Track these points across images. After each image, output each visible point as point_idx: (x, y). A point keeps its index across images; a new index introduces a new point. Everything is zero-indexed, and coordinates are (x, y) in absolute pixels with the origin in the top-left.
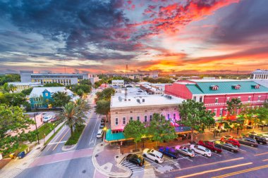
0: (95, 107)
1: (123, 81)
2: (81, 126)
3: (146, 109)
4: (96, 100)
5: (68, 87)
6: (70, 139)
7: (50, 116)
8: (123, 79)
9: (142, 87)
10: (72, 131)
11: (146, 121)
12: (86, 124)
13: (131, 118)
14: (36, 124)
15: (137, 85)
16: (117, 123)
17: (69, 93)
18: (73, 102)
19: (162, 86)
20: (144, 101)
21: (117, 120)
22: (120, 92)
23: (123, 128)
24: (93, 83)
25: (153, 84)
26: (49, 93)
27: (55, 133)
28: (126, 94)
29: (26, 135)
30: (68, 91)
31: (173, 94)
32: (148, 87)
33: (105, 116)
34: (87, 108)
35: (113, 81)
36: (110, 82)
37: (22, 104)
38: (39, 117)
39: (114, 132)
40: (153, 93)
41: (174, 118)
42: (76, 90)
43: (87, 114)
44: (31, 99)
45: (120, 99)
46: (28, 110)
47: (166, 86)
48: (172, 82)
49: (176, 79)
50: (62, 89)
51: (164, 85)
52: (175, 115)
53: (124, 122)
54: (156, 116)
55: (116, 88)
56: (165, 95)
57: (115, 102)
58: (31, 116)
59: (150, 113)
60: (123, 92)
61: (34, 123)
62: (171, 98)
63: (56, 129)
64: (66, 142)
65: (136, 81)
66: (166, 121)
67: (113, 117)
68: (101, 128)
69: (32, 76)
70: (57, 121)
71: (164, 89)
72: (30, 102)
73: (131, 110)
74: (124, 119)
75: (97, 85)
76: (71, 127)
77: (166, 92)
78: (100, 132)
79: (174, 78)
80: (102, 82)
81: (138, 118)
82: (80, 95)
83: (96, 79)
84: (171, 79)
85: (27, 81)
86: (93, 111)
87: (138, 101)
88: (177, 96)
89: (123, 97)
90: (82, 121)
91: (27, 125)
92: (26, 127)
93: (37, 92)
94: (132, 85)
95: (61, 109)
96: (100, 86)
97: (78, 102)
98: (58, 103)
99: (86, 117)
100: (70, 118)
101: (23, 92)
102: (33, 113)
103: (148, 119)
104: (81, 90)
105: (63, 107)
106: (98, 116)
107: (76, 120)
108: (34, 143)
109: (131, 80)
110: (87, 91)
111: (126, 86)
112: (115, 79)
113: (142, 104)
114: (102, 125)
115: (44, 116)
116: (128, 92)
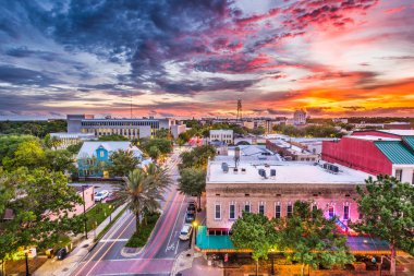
0: (179, 180)
1: (230, 132)
2: (154, 214)
3: (280, 191)
4: (180, 166)
5: (135, 142)
6: (135, 236)
7: (106, 191)
8: (230, 128)
9: (269, 145)
10: (138, 222)
11: (278, 215)
12: (162, 212)
13: (247, 208)
14: (83, 203)
15: (259, 141)
16: (218, 215)
17: (137, 152)
18: (142, 169)
19: (316, 144)
20: (273, 173)
21: (218, 208)
22: (226, 154)
23: (229, 226)
24: (176, 136)
25: (293, 139)
26: (105, 151)
27: (112, 223)
28: (237, 159)
29: (70, 220)
30: (135, 148)
31: (342, 162)
32: (284, 145)
33: (196, 199)
34: (165, 182)
35: (213, 132)
36: (207, 134)
37: (66, 168)
38: (89, 191)
39: (212, 232)
40: (294, 158)
41: (346, 216)
42: (146, 147)
43: (164, 192)
44: (80, 161)
45: (225, 168)
46: (75, 179)
47: (324, 144)
48: (341, 135)
49: (349, 129)
50: (125, 146)
51: (319, 141)
52: (346, 208)
53: (232, 215)
54: (302, 208)
55: (218, 146)
56: (323, 162)
57: (215, 173)
58: (78, 189)
59: (287, 201)
60: (232, 153)
61: (81, 202)
62: (336, 170)
63: (114, 215)
64: (127, 240)
65: (258, 132)
66: (324, 221)
67: (210, 202)
68: (187, 222)
69: (83, 124)
70: (116, 201)
71: (319, 150)
72: (77, 166)
73: (247, 190)
74: (232, 208)
75: (184, 138)
76: (137, 215)
77: (324, 156)
78: (185, 229)
79: (343, 126)
80: (191, 134)
81: (262, 207)
82: (154, 156)
83: (183, 129)
84: (338, 128)
85: (76, 131)
86: (174, 186)
87: (262, 173)
88: (354, 165)
89: (231, 164)
90: (155, 205)
91: (72, 203)
92: (70, 207)
93: (89, 150)
94: (250, 141)
95: (123, 181)
96: (187, 140)
97: (151, 170)
98: (120, 169)
99: (162, 199)
100: (136, 198)
101: (69, 148)
102: (80, 185)
103: (283, 214)
104: (155, 148)
105: (125, 178)
106: (184, 197)
107: (145, 201)
108: (79, 235)
109: (248, 131)
110: (166, 149)
111: (237, 141)
112: (216, 127)
113: (270, 181)
114: (189, 215)
115: (96, 190)
116: (241, 153)
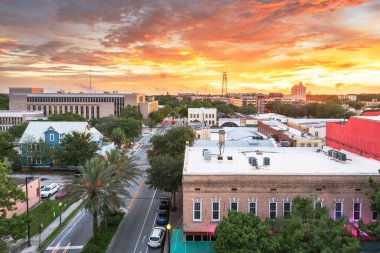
0: (148, 171)
1: (213, 111)
2: (116, 214)
3: (276, 184)
4: (150, 154)
5: (93, 124)
6: (91, 241)
7: (54, 185)
8: (213, 105)
9: (260, 125)
10: (95, 225)
11: (273, 215)
12: (125, 210)
13: (234, 206)
14: (27, 200)
15: (249, 122)
16: (197, 215)
17: (96, 135)
18: (102, 157)
19: (319, 126)
20: (267, 162)
21: (197, 206)
22: (208, 138)
23: (212, 229)
24: (145, 115)
25: (292, 120)
26: (56, 133)
27: (62, 226)
28: (221, 144)
29: (8, 221)
30: (93, 131)
31: (351, 148)
32: (279, 127)
33: (170, 194)
34: (131, 173)
35: (191, 111)
36: (184, 114)
37: (6, 155)
38: (34, 185)
39: (190, 237)
40: (293, 144)
41: (357, 216)
42: (108, 130)
43: (129, 185)
44: (25, 146)
45: (207, 156)
46: (17, 169)
47: (329, 126)
48: (348, 116)
49: (358, 107)
50: (80, 127)
51: (323, 121)
52: (357, 206)
53: (216, 215)
54: (303, 205)
55: (197, 128)
56: (327, 149)
57: (194, 163)
58: (20, 182)
59: (285, 197)
60: (215, 137)
61: (24, 198)
62: (343, 158)
63: (65, 215)
64: (81, 247)
65: (248, 111)
66: (330, 222)
67: (189, 198)
68: (159, 224)
69: (29, 99)
70: (67, 196)
71: (323, 133)
72: (20, 152)
73: (235, 183)
74: (216, 206)
75: (155, 119)
76: (95, 215)
77: (329, 140)
78: (156, 233)
79: (351, 104)
80: (164, 113)
81: (253, 205)
82: (118, 142)
83: (154, 106)
84: (345, 106)
85: (19, 109)
86: (142, 180)
87: (253, 162)
88: (364, 152)
89: (215, 150)
90: (118, 203)
91: (12, 200)
92: (9, 205)
93: (35, 132)
94: (237, 122)
95: (78, 172)
96: (159, 121)
97: (112, 157)
98: (70, 157)
99: (127, 195)
100: (94, 194)
101: (11, 130)
102: (23, 176)
103: (279, 212)
104: (119, 131)
105: (80, 167)
106: (155, 192)
107: (106, 198)
108: (20, 241)
109: (236, 109)
110: (133, 133)
111: (222, 122)
112: (197, 104)
113: (264, 171)
114: (161, 215)
115: (42, 183)
116: (226, 138)
